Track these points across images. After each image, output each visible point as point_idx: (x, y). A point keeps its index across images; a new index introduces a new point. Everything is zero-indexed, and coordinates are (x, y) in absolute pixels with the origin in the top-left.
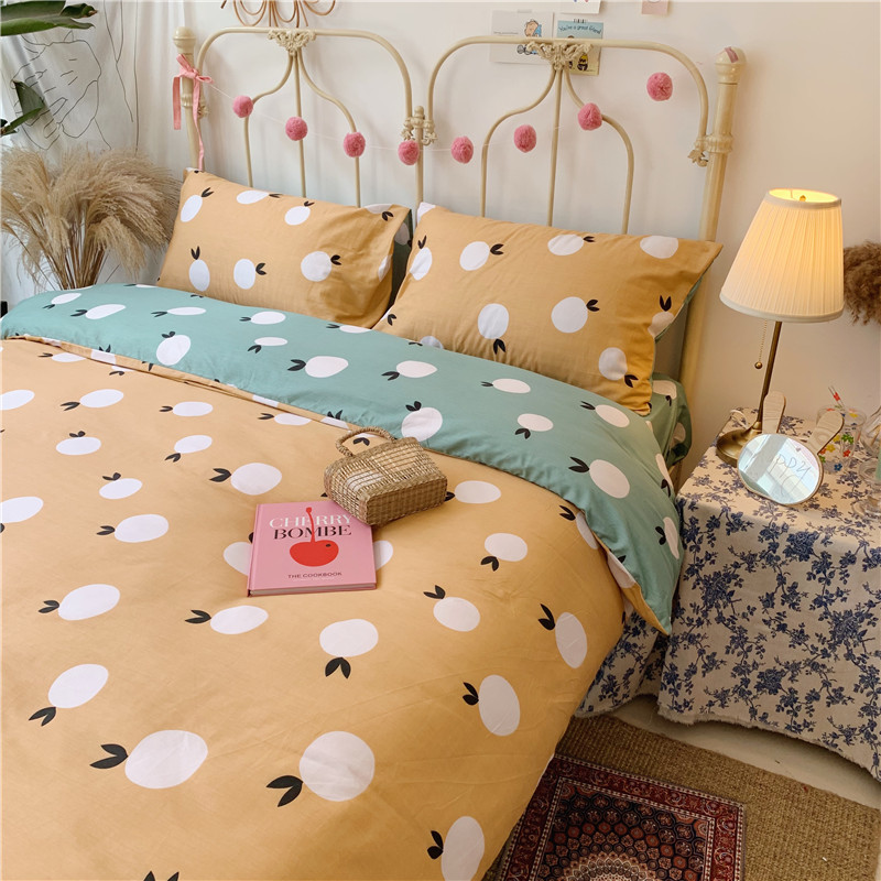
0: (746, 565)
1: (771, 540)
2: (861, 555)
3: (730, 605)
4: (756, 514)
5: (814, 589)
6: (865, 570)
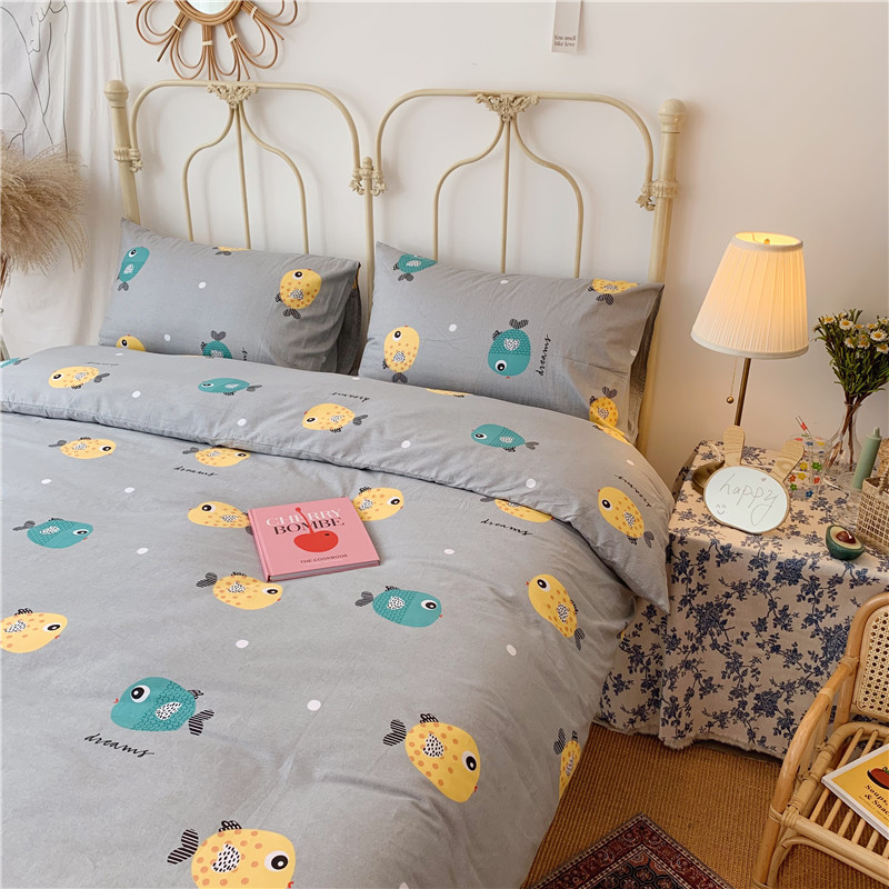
0: (737, 594)
1: (761, 569)
2: (847, 577)
3: (723, 633)
4: (743, 545)
5: (805, 609)
6: (852, 587)
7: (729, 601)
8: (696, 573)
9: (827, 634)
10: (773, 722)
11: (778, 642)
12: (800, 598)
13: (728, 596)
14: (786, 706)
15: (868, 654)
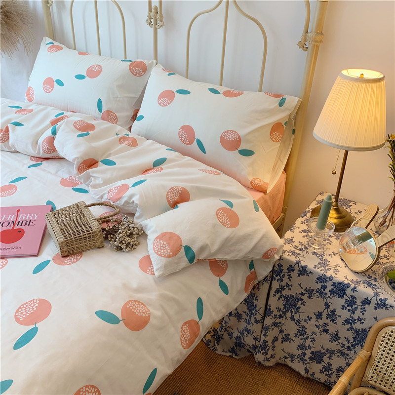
0: (308, 295)
1: (323, 284)
2: (374, 301)
3: (298, 313)
4: (315, 268)
5: (345, 314)
6: (376, 309)
7: (303, 297)
8: (286, 277)
9: (357, 331)
10: (320, 366)
11: (328, 328)
12: (344, 307)
13: (302, 294)
14: (329, 361)
15: (377, 352)
